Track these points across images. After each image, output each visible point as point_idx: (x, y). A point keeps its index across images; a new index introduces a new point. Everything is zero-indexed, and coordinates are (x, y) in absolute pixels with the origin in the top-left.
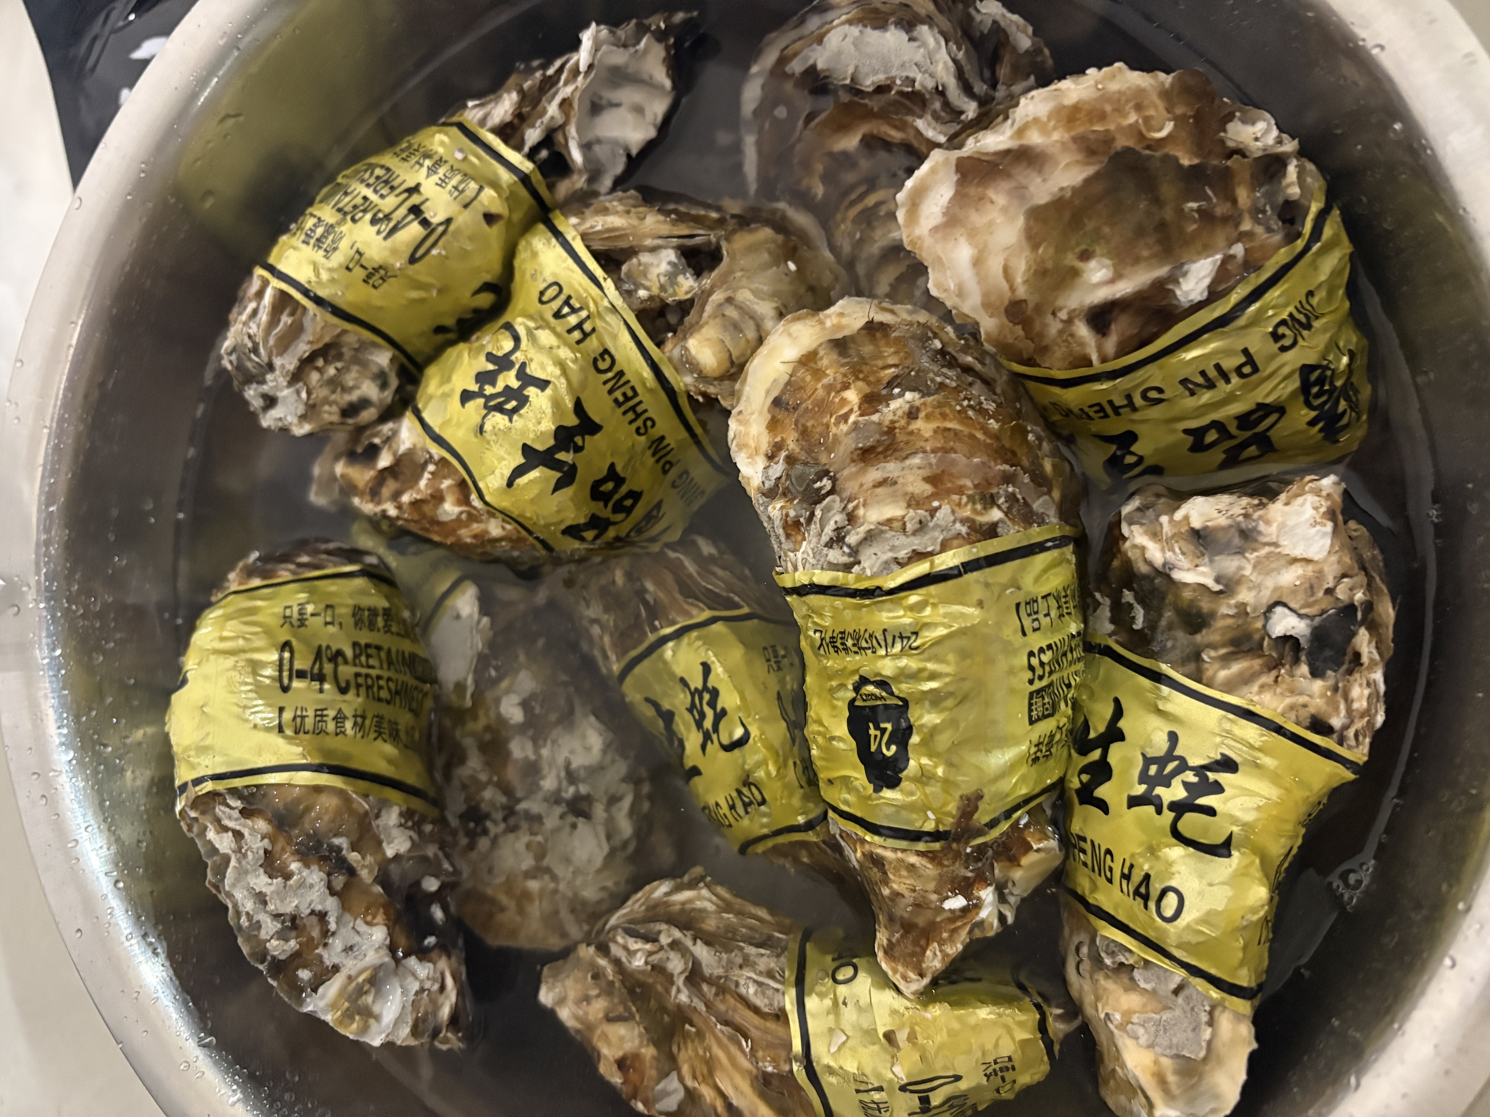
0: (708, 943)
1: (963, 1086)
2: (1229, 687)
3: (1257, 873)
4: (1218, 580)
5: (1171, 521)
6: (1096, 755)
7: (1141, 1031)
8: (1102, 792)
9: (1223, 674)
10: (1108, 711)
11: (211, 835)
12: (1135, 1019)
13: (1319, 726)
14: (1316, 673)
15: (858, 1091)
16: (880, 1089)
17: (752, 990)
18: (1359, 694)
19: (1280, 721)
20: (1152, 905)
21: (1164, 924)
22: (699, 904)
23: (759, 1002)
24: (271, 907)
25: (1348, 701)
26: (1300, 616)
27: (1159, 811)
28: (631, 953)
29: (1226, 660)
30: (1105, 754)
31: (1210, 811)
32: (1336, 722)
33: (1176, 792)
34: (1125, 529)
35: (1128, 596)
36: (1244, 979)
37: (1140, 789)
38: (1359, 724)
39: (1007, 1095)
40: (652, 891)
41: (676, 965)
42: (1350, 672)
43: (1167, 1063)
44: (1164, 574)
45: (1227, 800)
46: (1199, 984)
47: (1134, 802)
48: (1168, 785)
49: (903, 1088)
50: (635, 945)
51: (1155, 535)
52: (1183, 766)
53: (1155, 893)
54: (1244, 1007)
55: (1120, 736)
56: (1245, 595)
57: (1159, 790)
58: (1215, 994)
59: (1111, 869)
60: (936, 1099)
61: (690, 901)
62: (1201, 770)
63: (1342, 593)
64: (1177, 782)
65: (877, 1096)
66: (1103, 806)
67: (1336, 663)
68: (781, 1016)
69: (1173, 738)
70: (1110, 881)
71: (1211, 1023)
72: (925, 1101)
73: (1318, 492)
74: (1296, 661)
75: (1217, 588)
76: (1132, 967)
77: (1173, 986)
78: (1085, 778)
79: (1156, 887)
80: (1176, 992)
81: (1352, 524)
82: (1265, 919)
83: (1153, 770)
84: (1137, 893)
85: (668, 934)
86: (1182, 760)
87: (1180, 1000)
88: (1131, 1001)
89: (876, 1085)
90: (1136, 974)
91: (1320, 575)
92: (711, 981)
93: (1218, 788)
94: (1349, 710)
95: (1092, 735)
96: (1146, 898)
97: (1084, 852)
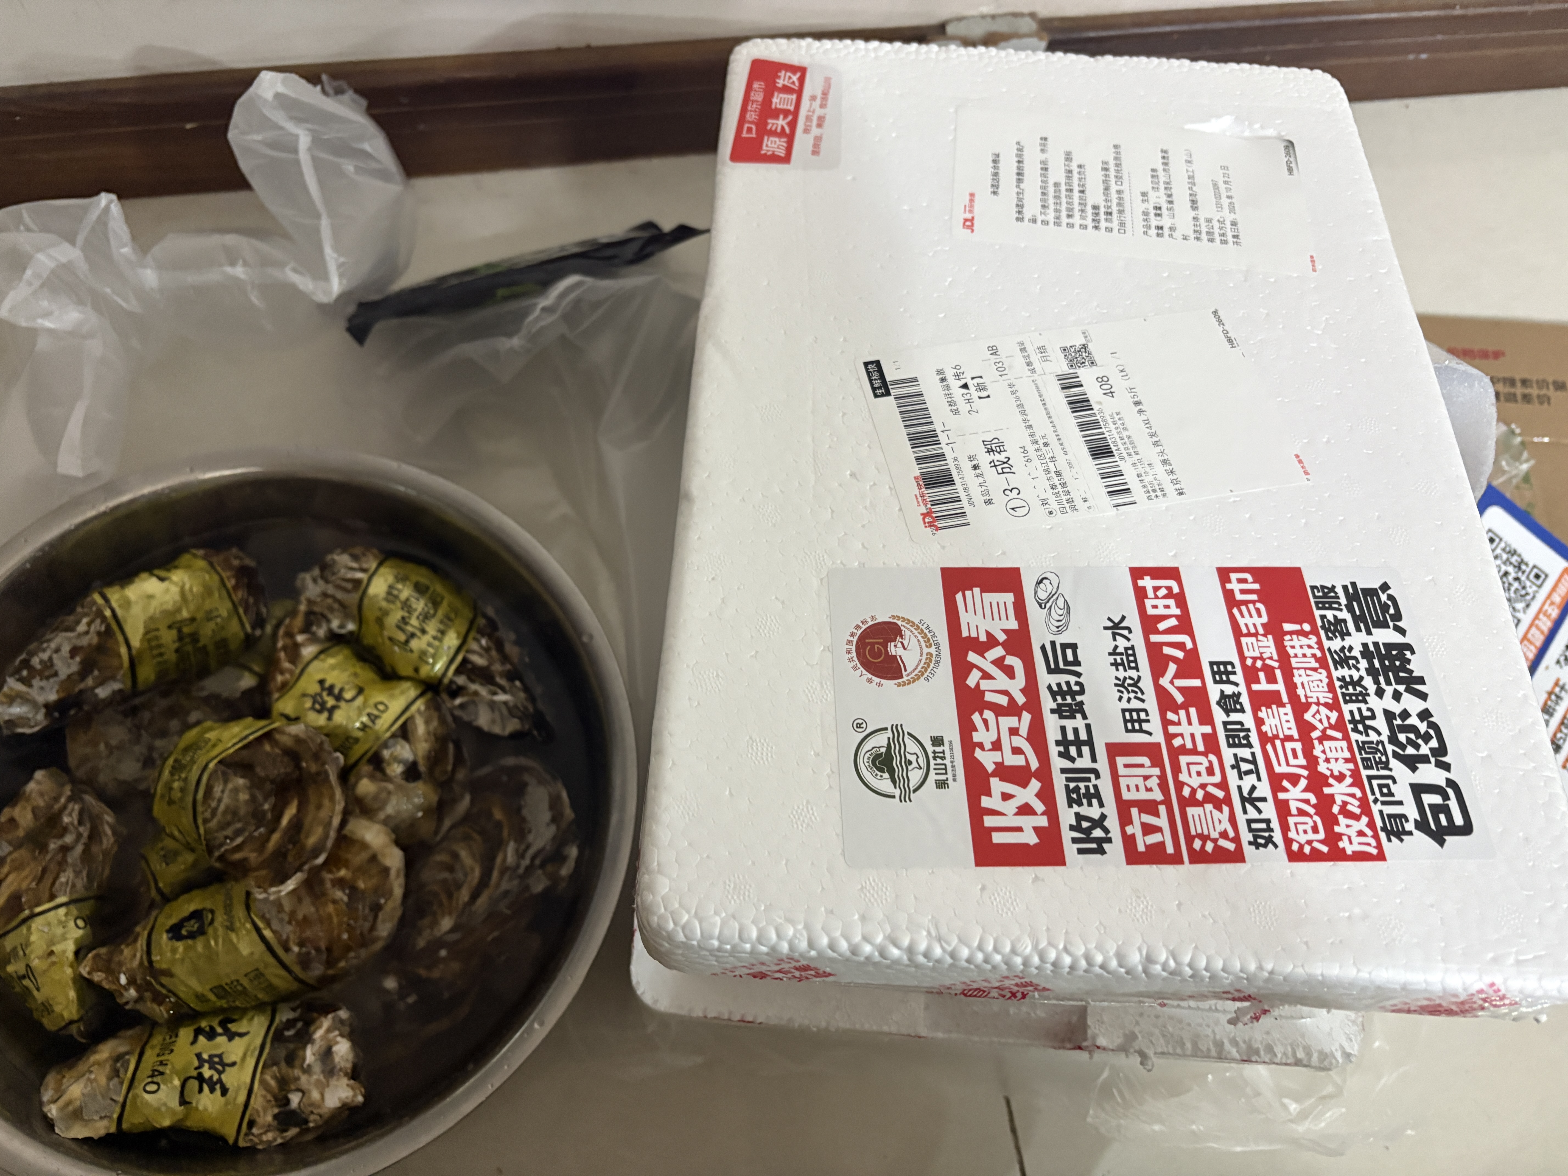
0: (84, 851)
1: (35, 993)
2: (263, 1082)
3: (175, 1119)
4: (309, 1066)
5: (336, 1036)
6: (219, 1030)
7: (89, 1089)
8: (201, 1039)
9: (268, 1078)
10: (242, 1030)
11: (85, 621)
12: (94, 1084)
13: (251, 1124)
14: (275, 1117)
15: (21, 945)
16: (25, 954)
17: (63, 879)
18: (270, 1136)
19: (250, 1108)
20: (150, 1080)
21: (143, 1085)
22: (105, 840)
23: (57, 883)
24: (55, 656)
25: (265, 1132)
26: (299, 1103)
27: (196, 1068)
28: (70, 815)
29: (274, 1077)
30: (220, 1035)
31: (201, 1090)
32: (255, 1131)
33: (207, 1072)
34: (330, 1016)
35: (300, 1025)
36: (125, 1126)
37: (205, 1056)
38: (256, 1140)
39: (36, 1015)
40: (108, 814)
41: (69, 839)
42: (279, 1130)
43: (78, 1103)
44: (309, 1040)
45: (207, 1096)
46: (118, 1110)
47: (199, 1056)
48: (210, 1068)
49: (28, 966)
50: (75, 815)
51: (329, 1031)
52: (220, 1073)
53: (155, 1080)
54: (113, 1129)
55: (230, 1039)
56: (304, 1078)
57: (206, 1065)
58: (115, 1116)
59: (163, 1054)
60: (26, 982)
61: (106, 835)
62: (220, 1081)
63: (312, 1117)
64: (212, 1072)
65: (21, 953)
66: (194, 1042)
67: (280, 1123)
68: (52, 897)
69: (233, 1064)
70: (158, 1055)
71: (101, 1118)
72: (24, 977)
73: (355, 1096)
74: (279, 1106)
75: (305, 1066)
76: (118, 1076)
77: (114, 1098)
78: (207, 1029)
79: (158, 1079)
80: (112, 1099)
81: (347, 1112)
82: (154, 1127)
83: (216, 1059)
84: (154, 1071)
85: (84, 831)
86: (223, 1071)
87: (110, 1102)
88: (103, 1080)
89: (27, 952)
90: (116, 1080)
91: (319, 1107)
92: (64, 858)
93: (212, 1090)
94: (261, 1134)
95: (229, 1026)
96: (152, 1076)
97: (171, 1037)
